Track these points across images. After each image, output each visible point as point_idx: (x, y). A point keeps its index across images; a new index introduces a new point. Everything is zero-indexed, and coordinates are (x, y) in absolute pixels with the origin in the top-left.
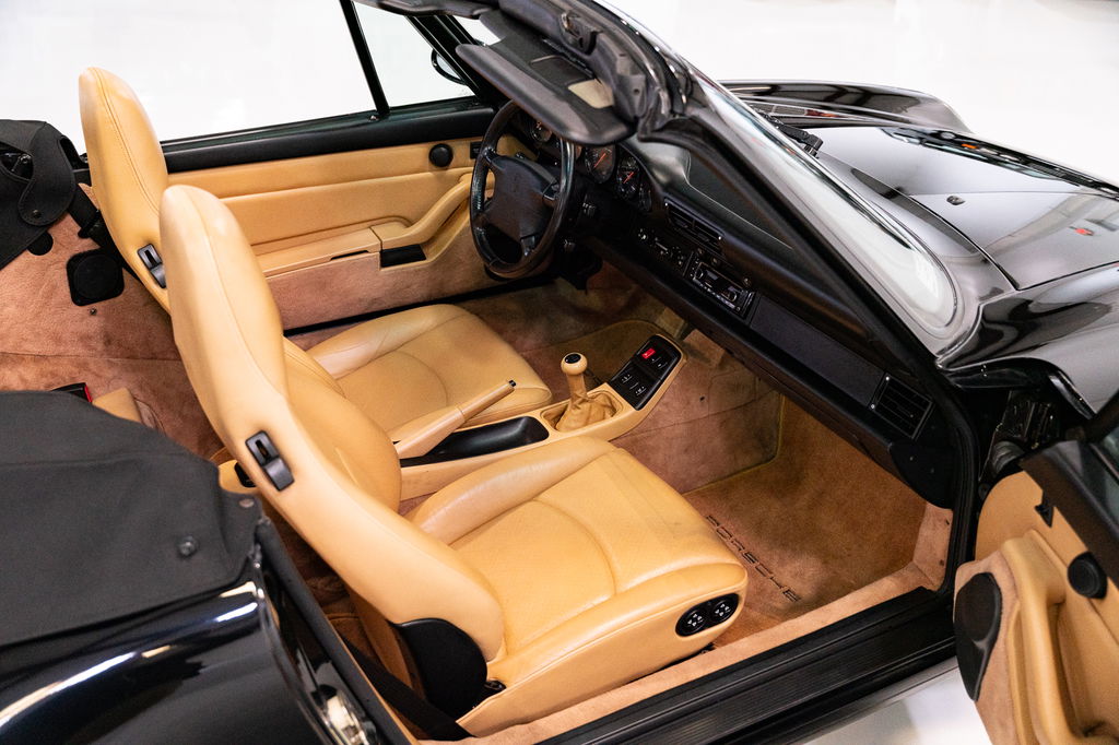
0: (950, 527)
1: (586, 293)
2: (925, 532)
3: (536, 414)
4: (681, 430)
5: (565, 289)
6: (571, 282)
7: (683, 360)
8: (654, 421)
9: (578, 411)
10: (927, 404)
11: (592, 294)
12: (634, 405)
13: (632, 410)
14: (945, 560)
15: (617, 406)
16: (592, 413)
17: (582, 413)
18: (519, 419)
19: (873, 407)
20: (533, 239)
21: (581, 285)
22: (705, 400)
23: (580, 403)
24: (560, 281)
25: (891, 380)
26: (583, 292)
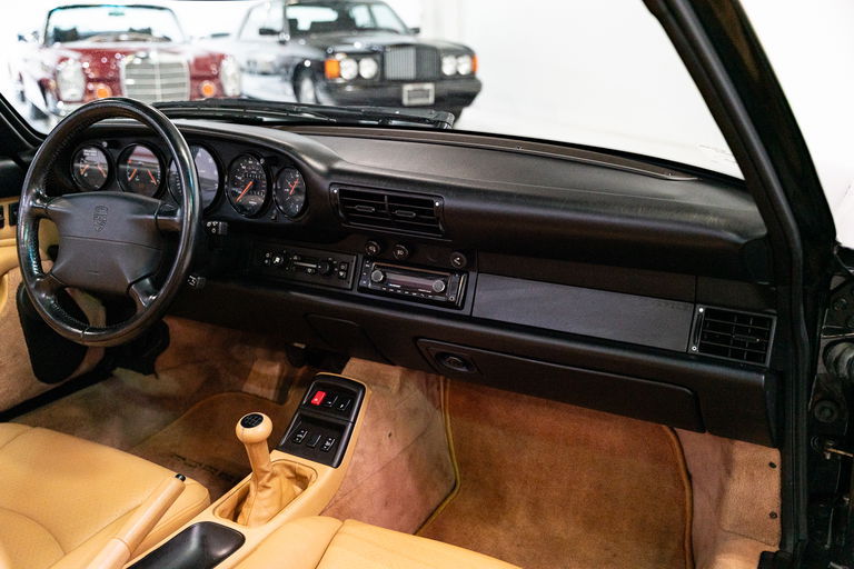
0: (777, 469)
1: (157, 377)
2: (739, 487)
3: (208, 516)
4: (377, 481)
5: (130, 379)
6: (133, 369)
7: (368, 392)
8: (353, 477)
9: (267, 493)
10: (771, 321)
11: (163, 377)
12: (330, 464)
13: (329, 470)
14: (777, 510)
15: (306, 472)
16: (284, 490)
17: (274, 493)
18: (190, 529)
19: (694, 348)
20: (147, 281)
21: (148, 369)
22: (393, 436)
23: (269, 480)
24: (118, 371)
25: (706, 311)
26: (153, 376)
